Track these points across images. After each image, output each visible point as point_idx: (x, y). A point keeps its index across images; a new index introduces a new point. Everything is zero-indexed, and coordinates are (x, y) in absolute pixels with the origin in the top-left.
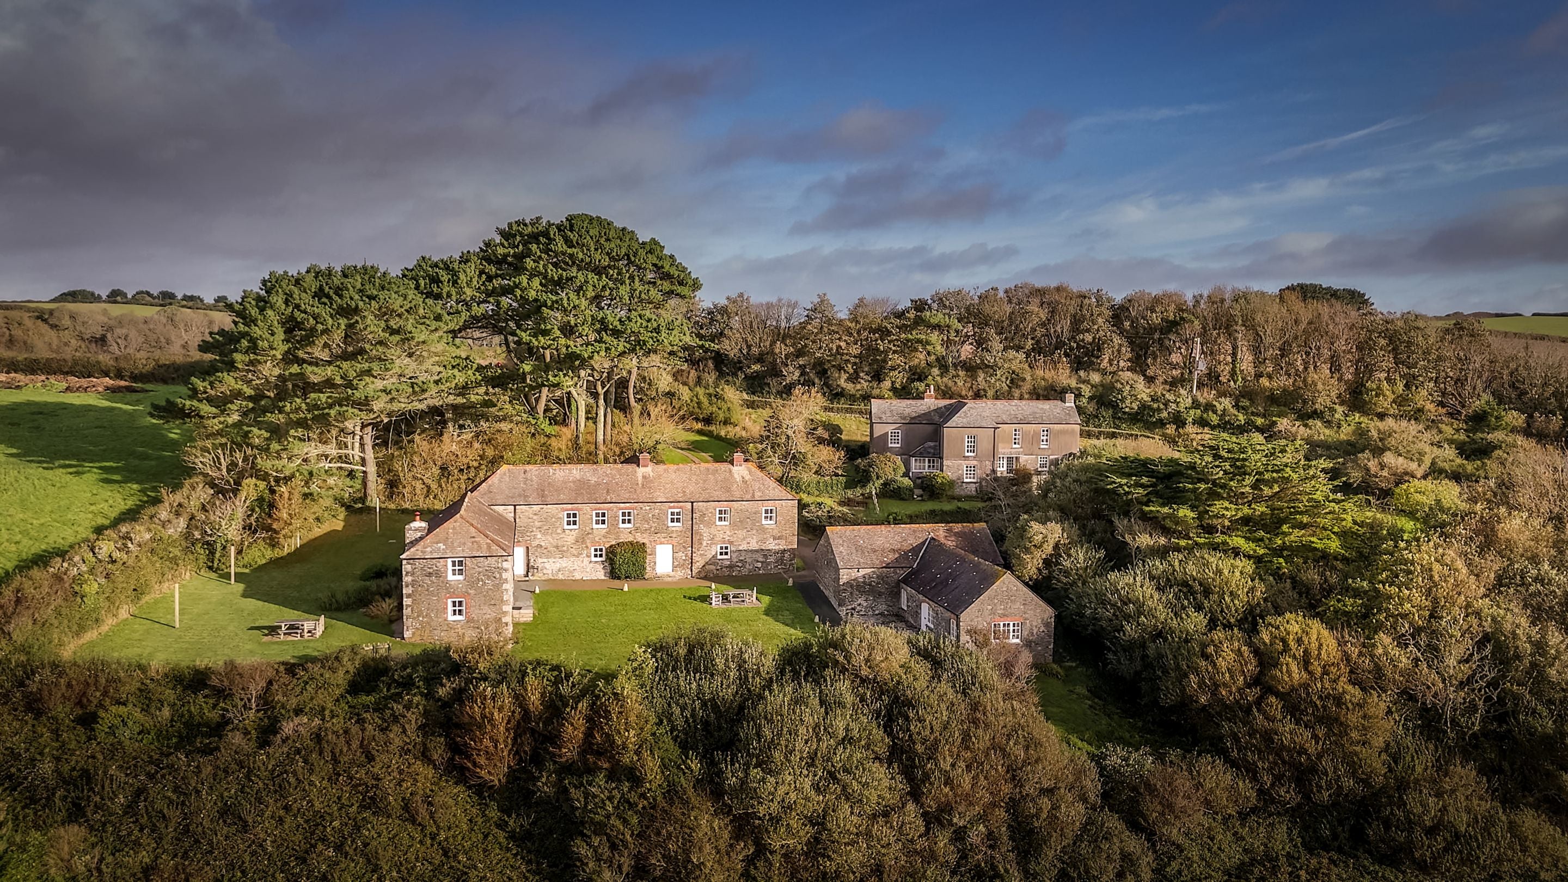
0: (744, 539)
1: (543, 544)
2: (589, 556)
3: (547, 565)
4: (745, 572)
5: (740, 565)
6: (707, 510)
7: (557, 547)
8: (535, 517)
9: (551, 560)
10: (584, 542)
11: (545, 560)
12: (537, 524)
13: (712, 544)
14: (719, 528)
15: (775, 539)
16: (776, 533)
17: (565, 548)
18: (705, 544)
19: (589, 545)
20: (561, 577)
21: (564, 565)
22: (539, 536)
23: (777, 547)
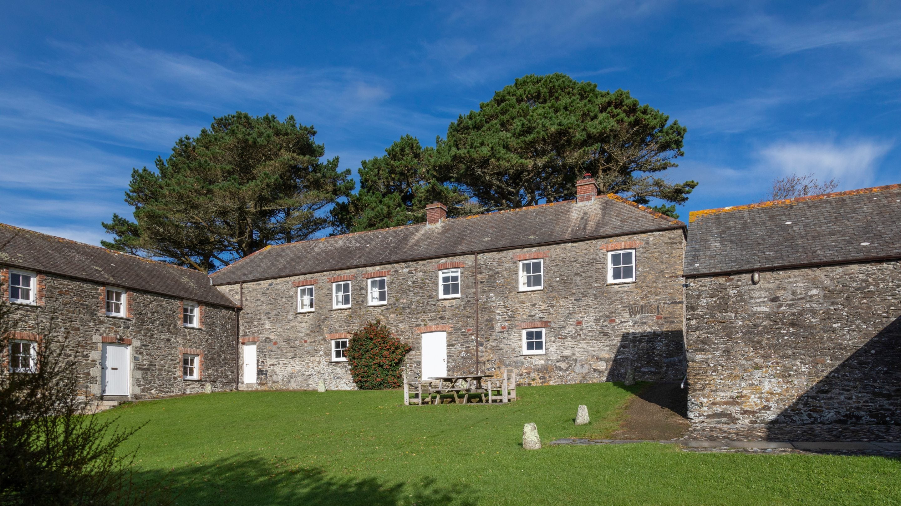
0: (570, 316)
1: (272, 337)
2: (328, 354)
3: (277, 369)
4: (574, 378)
5: (563, 365)
6: (501, 263)
7: (287, 341)
8: (263, 298)
9: (283, 361)
10: (320, 332)
11: (274, 361)
12: (266, 308)
13: (511, 328)
14: (522, 296)
15: (632, 312)
16: (635, 299)
17: (297, 343)
18: (498, 328)
19: (327, 336)
20: (293, 386)
21: (297, 369)
22: (267, 326)
23: (639, 330)
